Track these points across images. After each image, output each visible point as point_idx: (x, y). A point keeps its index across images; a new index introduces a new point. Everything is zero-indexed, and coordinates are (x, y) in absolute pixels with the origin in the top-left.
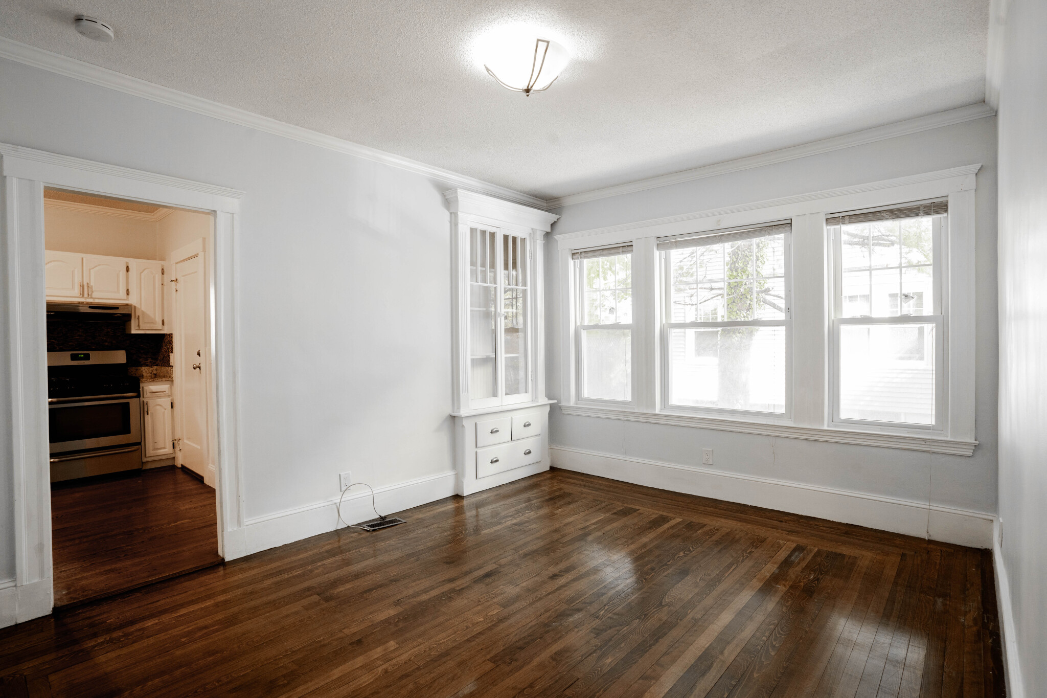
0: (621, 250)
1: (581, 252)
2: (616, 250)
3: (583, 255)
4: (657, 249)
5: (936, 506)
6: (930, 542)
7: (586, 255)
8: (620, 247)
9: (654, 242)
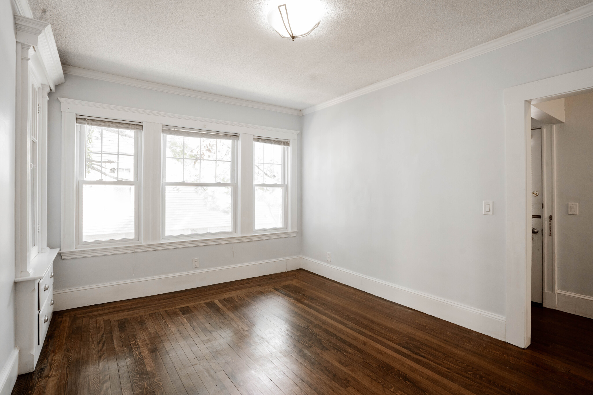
0: (131, 126)
1: (88, 119)
2: (128, 126)
3: (90, 122)
4: (162, 133)
5: (289, 258)
6: (288, 272)
7: (93, 123)
8: (130, 124)
9: (161, 127)
